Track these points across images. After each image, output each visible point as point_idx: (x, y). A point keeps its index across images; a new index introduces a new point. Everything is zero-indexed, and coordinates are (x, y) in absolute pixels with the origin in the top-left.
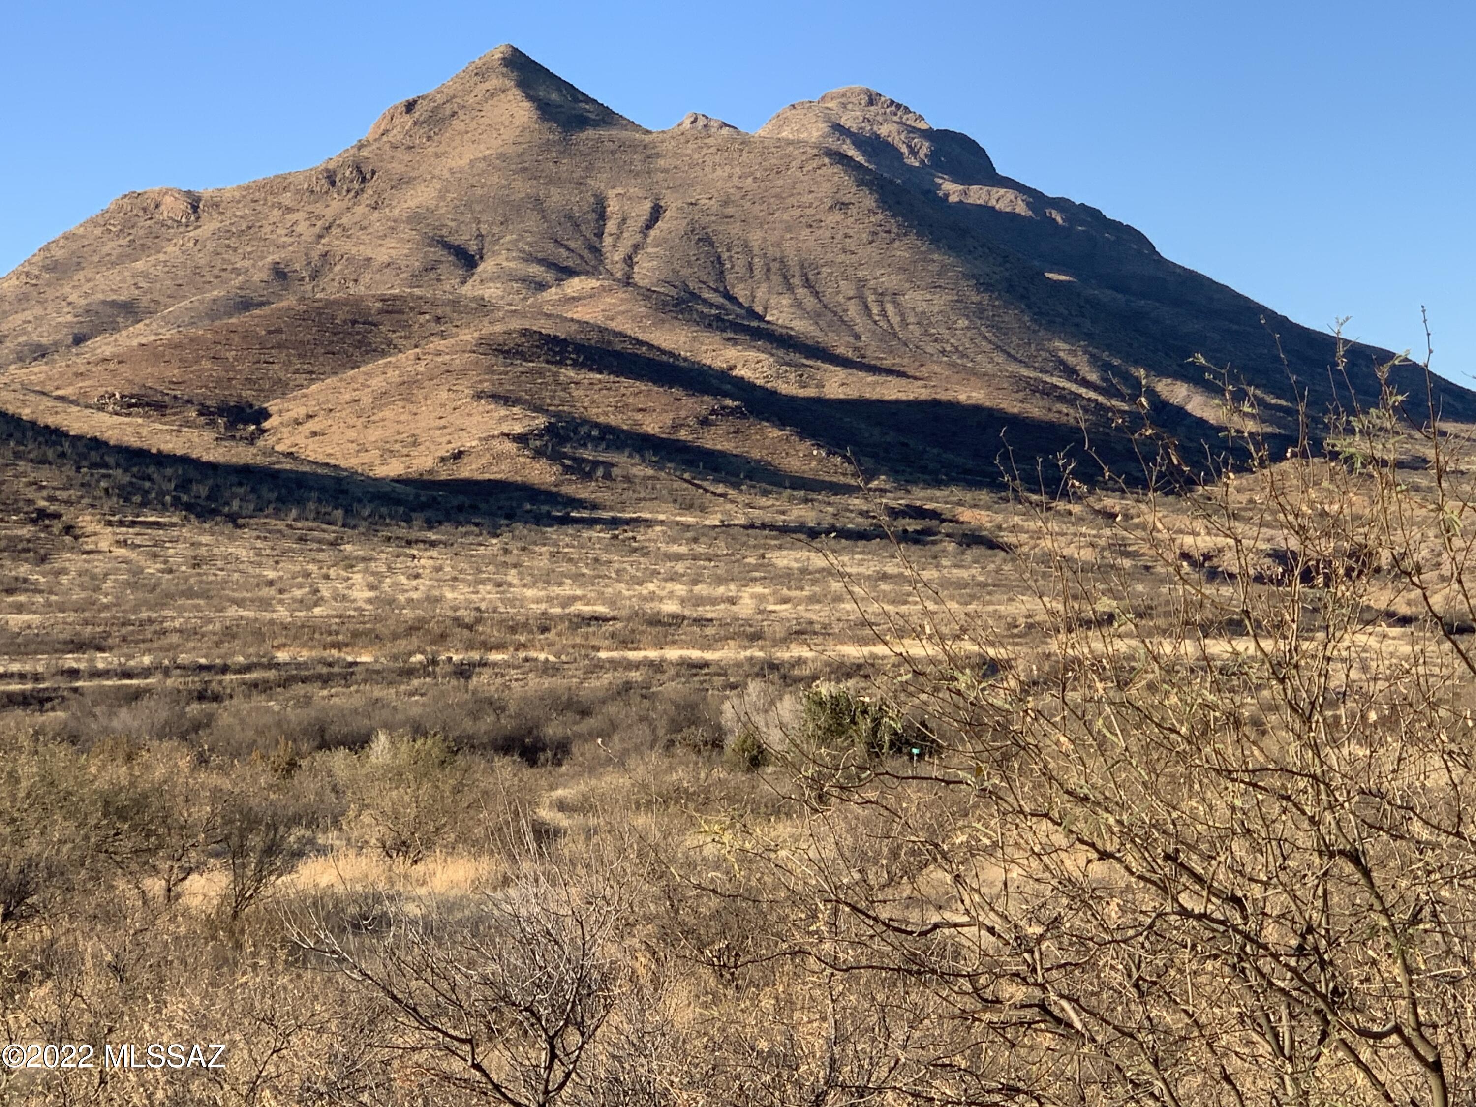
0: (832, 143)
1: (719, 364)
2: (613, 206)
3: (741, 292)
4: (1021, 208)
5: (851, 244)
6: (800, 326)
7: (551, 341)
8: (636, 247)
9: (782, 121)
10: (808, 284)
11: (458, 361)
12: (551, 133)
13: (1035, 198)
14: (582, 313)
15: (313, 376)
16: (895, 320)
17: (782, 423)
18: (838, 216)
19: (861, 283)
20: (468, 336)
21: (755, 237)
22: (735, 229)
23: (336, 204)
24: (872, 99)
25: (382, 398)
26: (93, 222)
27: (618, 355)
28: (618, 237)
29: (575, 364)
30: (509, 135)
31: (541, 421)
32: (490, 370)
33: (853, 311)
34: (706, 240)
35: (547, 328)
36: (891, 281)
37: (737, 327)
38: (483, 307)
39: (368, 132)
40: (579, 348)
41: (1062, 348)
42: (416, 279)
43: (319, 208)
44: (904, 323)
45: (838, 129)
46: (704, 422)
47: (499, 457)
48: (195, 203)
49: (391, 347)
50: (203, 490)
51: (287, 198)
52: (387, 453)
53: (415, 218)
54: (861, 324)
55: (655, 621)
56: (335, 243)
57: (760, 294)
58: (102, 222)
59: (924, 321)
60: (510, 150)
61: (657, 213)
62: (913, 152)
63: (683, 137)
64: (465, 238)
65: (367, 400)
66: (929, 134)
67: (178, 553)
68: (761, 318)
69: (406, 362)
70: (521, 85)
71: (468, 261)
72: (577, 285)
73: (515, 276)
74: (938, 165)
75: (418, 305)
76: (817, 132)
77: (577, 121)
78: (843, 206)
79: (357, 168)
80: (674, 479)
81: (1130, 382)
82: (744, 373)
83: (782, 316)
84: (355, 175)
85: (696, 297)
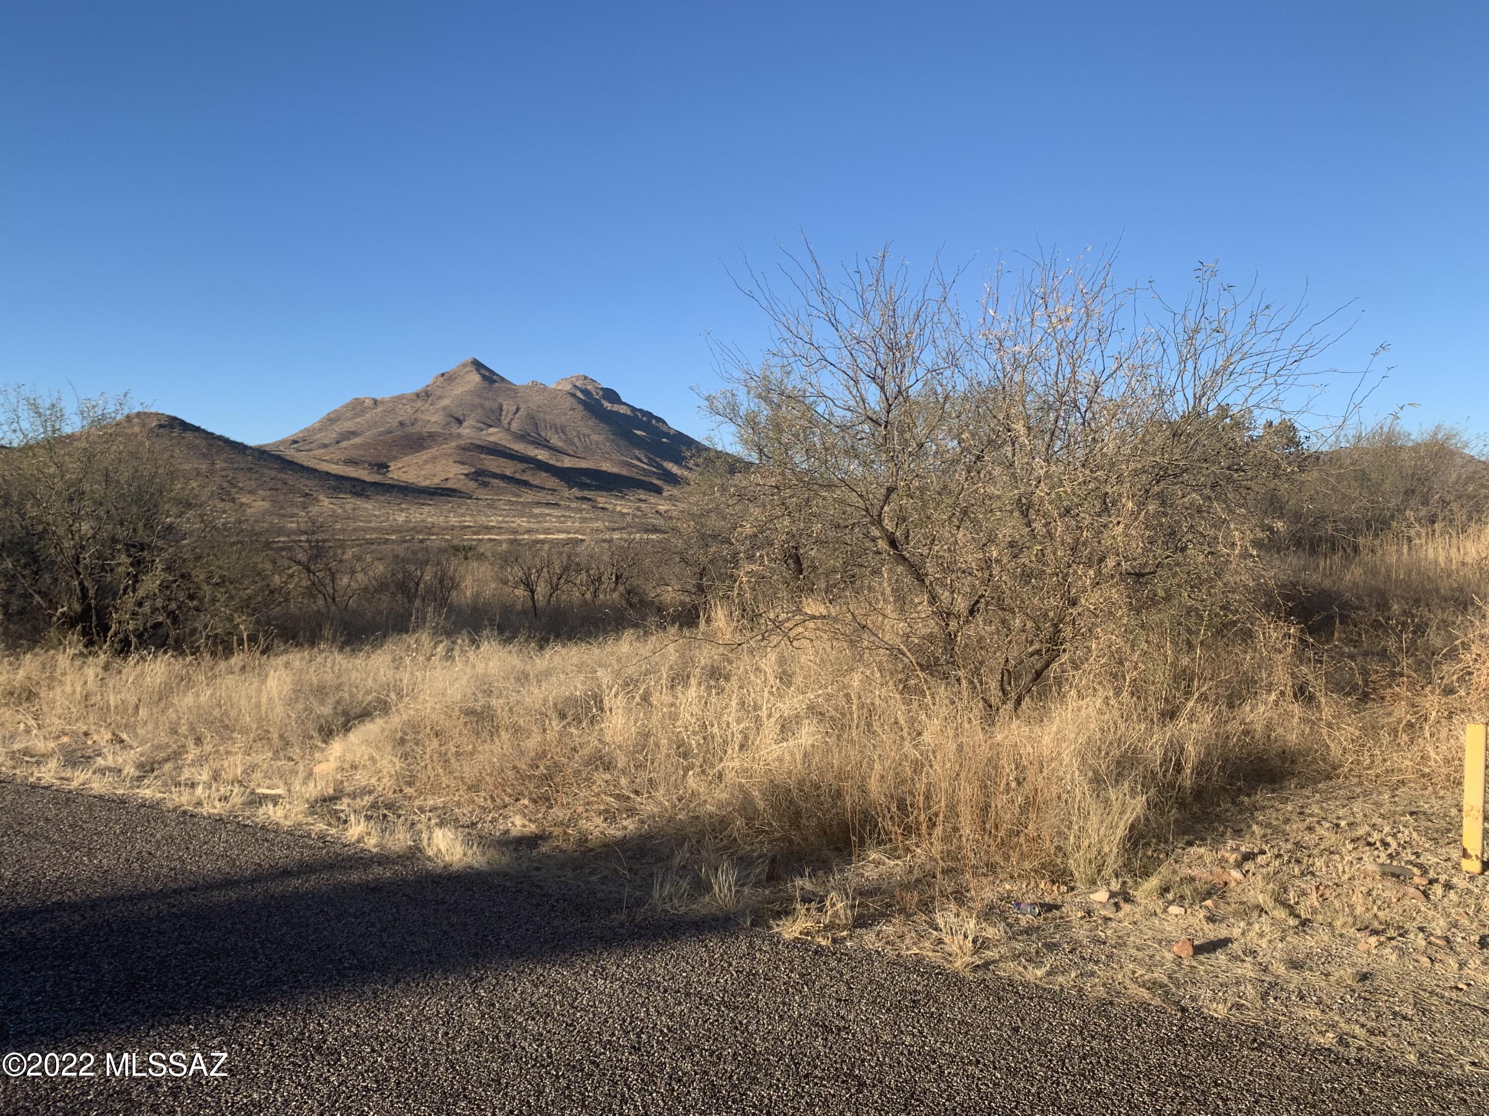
0: (573, 391)
1: (532, 454)
2: (505, 407)
3: (543, 434)
4: (629, 412)
5: (576, 420)
6: (560, 444)
7: (480, 447)
8: (512, 419)
9: (559, 384)
10: (563, 432)
11: (449, 451)
12: (486, 385)
13: (633, 409)
14: (491, 439)
15: (405, 455)
16: (588, 443)
17: (547, 471)
18: (572, 412)
19: (579, 432)
20: (454, 444)
21: (548, 417)
22: (542, 415)
23: (419, 404)
24: (586, 378)
25: (426, 462)
26: (343, 407)
27: (500, 451)
28: (506, 416)
29: (486, 453)
30: (473, 385)
31: (473, 470)
32: (459, 454)
33: (576, 440)
34: (532, 418)
35: (478, 442)
36: (587, 432)
37: (538, 444)
38: (459, 436)
39: (430, 382)
40: (488, 449)
41: (637, 452)
42: (444, 428)
43: (414, 405)
44: (592, 445)
45: (575, 386)
46: (524, 471)
47: (459, 480)
48: (375, 402)
49: (431, 447)
50: (359, 488)
51: (404, 401)
52: (426, 478)
53: (444, 409)
54: (578, 444)
55: (486, 528)
56: (419, 415)
57: (549, 434)
58: (346, 406)
59: (597, 443)
60: (474, 389)
61: (518, 409)
62: (598, 394)
63: (526, 387)
64: (459, 415)
65: (421, 462)
66: (602, 389)
67: (348, 507)
68: (548, 441)
69: (434, 451)
70: (477, 370)
71: (460, 422)
72: (492, 430)
73: (474, 427)
74: (604, 398)
75: (439, 435)
76: (568, 387)
77: (496, 381)
78: (573, 409)
79: (426, 393)
80: (513, 488)
81: (656, 462)
82: (540, 457)
83: (555, 441)
84: (425, 395)
85: (529, 435)
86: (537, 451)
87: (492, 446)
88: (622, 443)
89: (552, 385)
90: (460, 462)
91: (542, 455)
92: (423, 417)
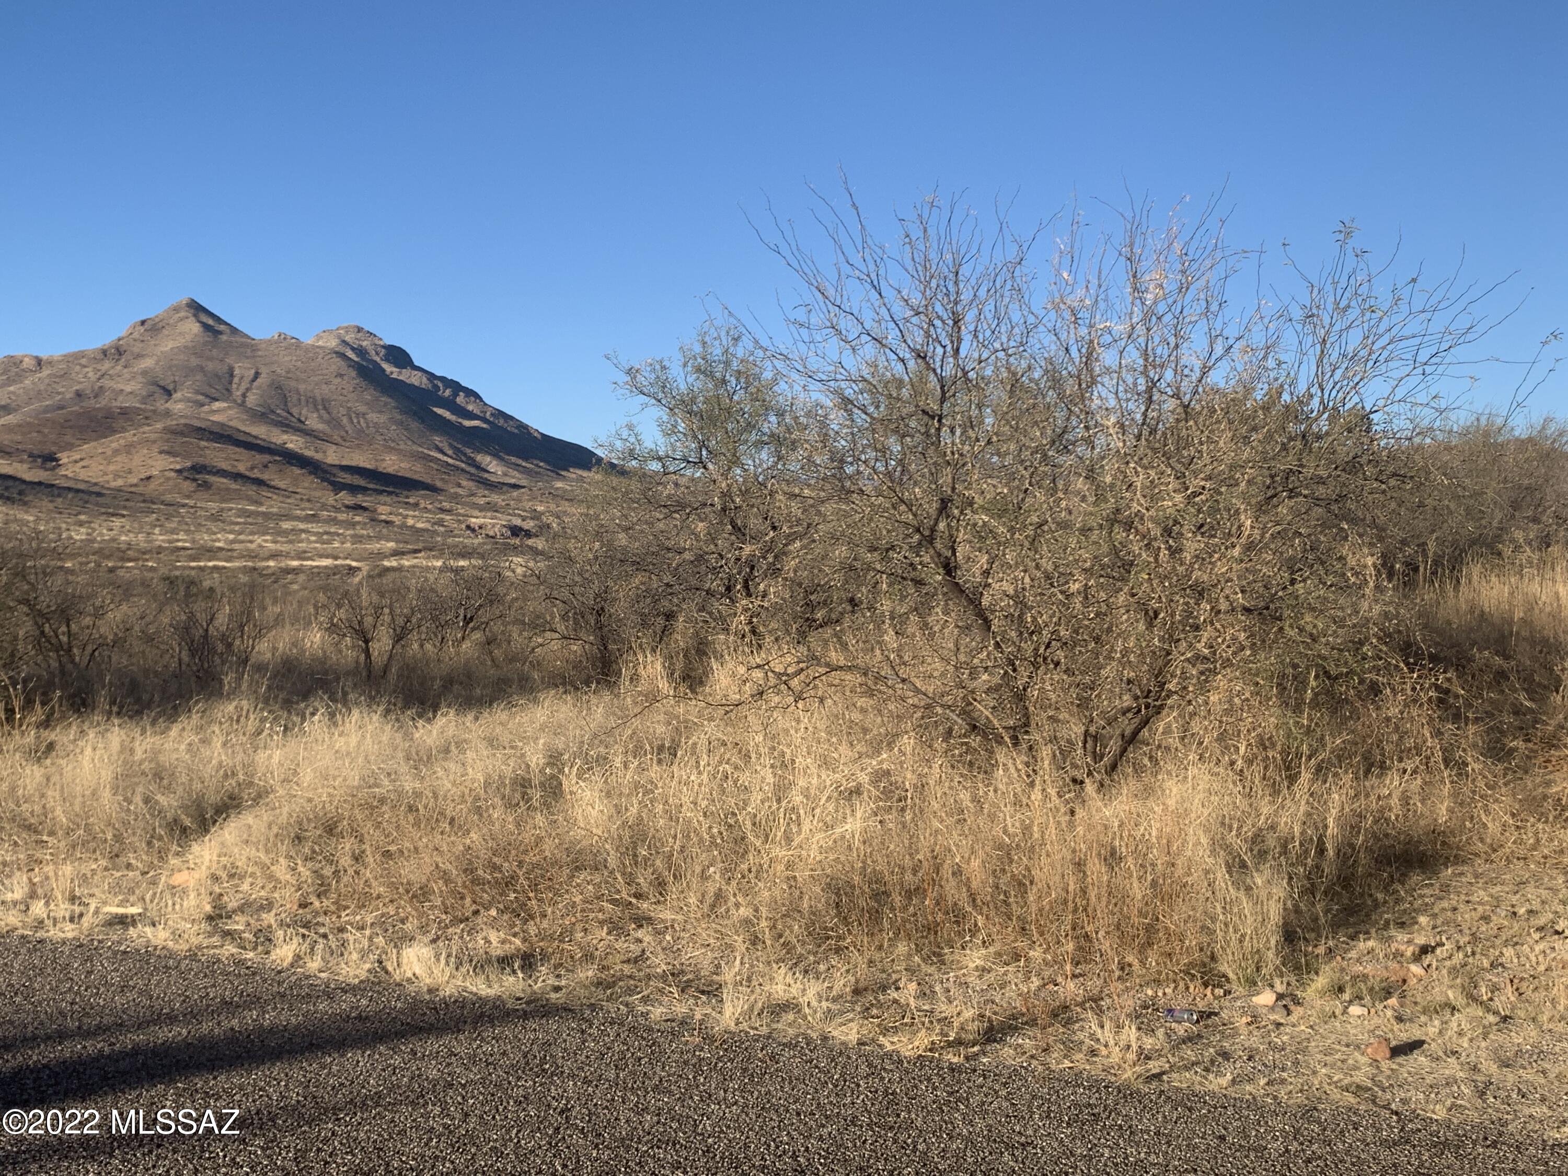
0: (342, 349)
1: (279, 442)
2: (237, 372)
3: (295, 411)
4: (425, 382)
5: (345, 392)
6: (321, 426)
7: (199, 429)
8: (248, 389)
9: (319, 338)
10: (325, 408)
11: (153, 436)
12: (208, 337)
13: (431, 376)
14: (216, 418)
15: (85, 441)
16: (364, 425)
17: (301, 467)
18: (339, 380)
19: (349, 408)
20: (159, 426)
21: (302, 387)
22: (293, 384)
23: (107, 365)
24: (360, 330)
25: (116, 452)
27: (229, 437)
28: (239, 385)
29: (208, 440)
30: (188, 338)
31: (189, 464)
32: (168, 441)
33: (345, 420)
34: (279, 387)
35: (197, 423)
36: (362, 409)
37: (287, 426)
38: (168, 413)
39: (123, 333)
40: (211, 433)
41: (437, 439)
42: (144, 400)
43: (99, 366)
44: (368, 427)
45: (344, 342)
46: (266, 466)
47: (168, 479)
48: (39, 362)
49: (124, 430)
50: (15, 491)
51: (83, 361)
52: (117, 476)
53: (145, 373)
54: (348, 427)
55: (210, 550)
56: (106, 382)
57: (304, 412)
59: (376, 426)
60: (190, 344)
61: (257, 375)
62: (377, 354)
63: (270, 342)
64: (168, 383)
65: (109, 453)
66: (384, 347)
68: (303, 423)
69: (129, 436)
70: (195, 315)
71: (168, 393)
72: (217, 405)
73: (189, 400)
74: (387, 360)
75: (137, 411)
76: (333, 343)
77: (220, 333)
78: (341, 376)
79: (117, 349)
80: (251, 490)
81: (465, 455)
82: (290, 446)
83: (313, 422)
84: (117, 352)
85: (273, 412)
86: (285, 437)
87: (216, 429)
88: (415, 425)
89: (308, 339)
90: (168, 453)
91: (294, 442)
92: (111, 384)
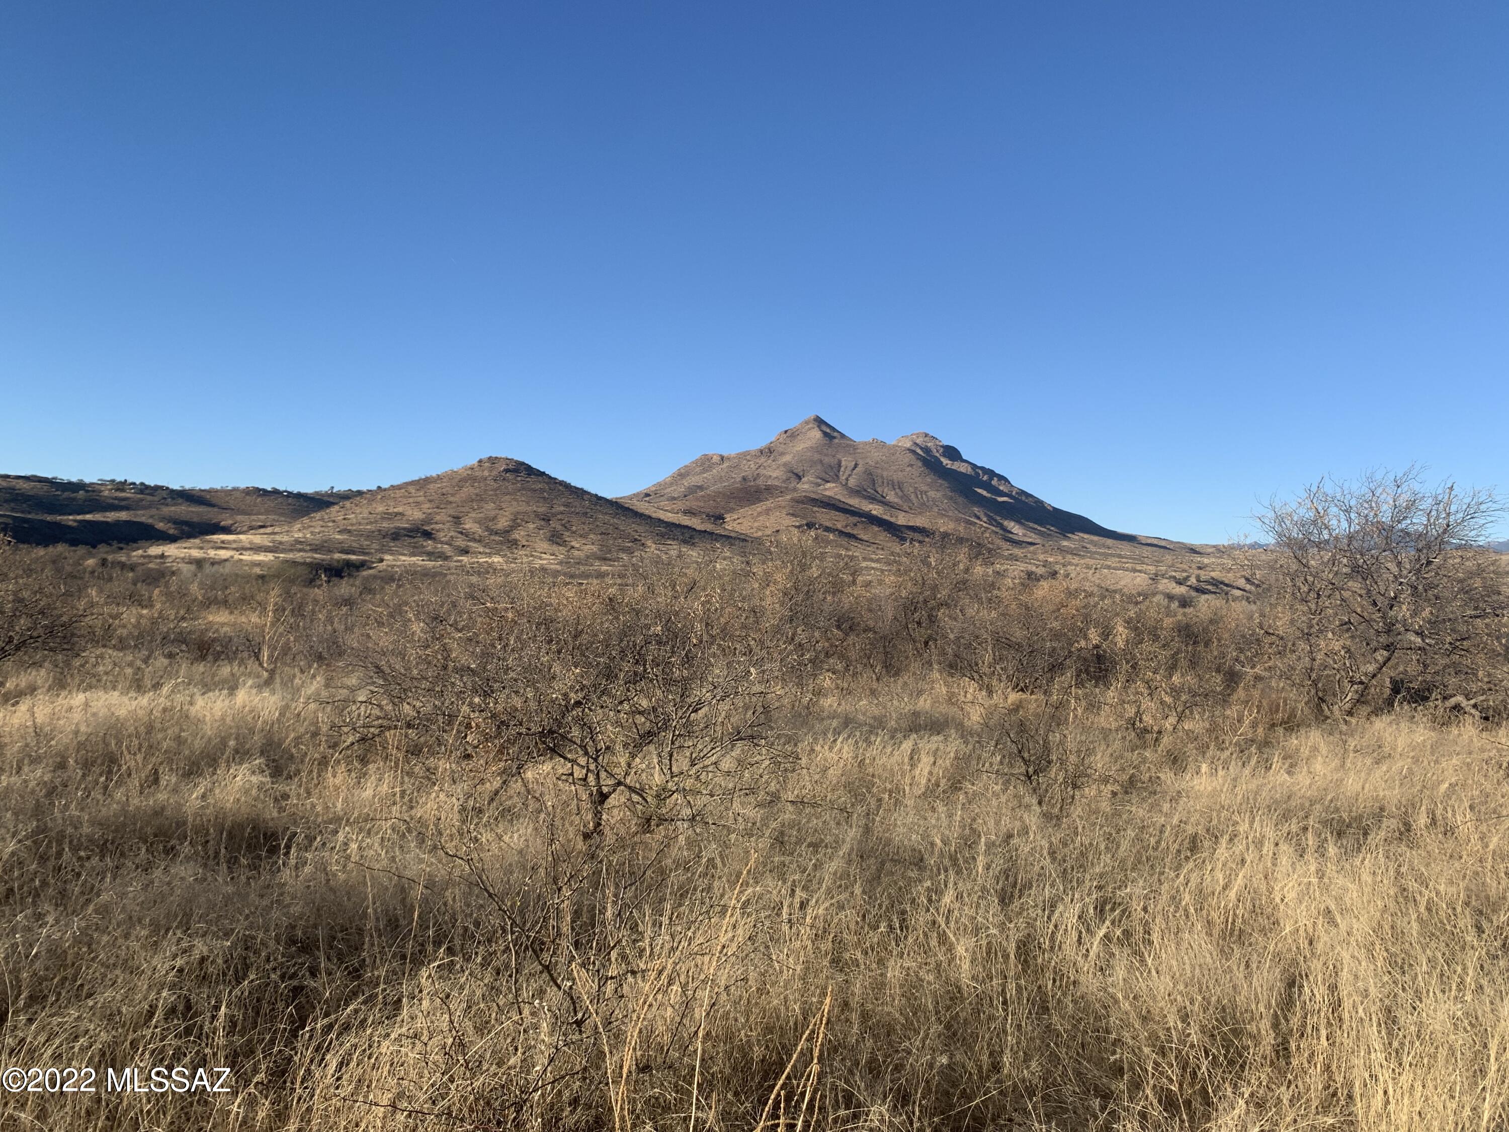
0: (913, 448)
1: (867, 509)
2: (843, 463)
3: (879, 490)
4: (970, 470)
5: (913, 477)
6: (896, 500)
7: (813, 500)
8: (850, 475)
9: (899, 441)
10: (899, 488)
11: (783, 504)
12: (826, 441)
13: (974, 466)
14: (827, 493)
15: (742, 507)
16: (925, 499)
17: (880, 526)
18: (910, 468)
19: (916, 488)
20: (788, 497)
21: (885, 474)
22: (879, 471)
23: (762, 460)
24: (926, 435)
25: (760, 514)
26: (693, 462)
27: (833, 505)
28: (844, 472)
29: (819, 507)
30: (814, 441)
31: (805, 522)
32: (792, 507)
33: (913, 496)
34: (871, 474)
35: (813, 496)
36: (924, 488)
37: (874, 499)
38: (796, 490)
39: (773, 439)
40: (822, 502)
41: (976, 510)
42: (784, 482)
43: (757, 461)
44: (928, 501)
45: (916, 444)
46: (855, 525)
48: (722, 458)
49: (767, 499)
51: (748, 457)
52: (758, 529)
53: (785, 465)
54: (915, 500)
56: (762, 471)
57: (886, 490)
58: (696, 462)
59: (934, 500)
60: (814, 446)
61: (856, 465)
62: (938, 451)
63: (866, 443)
64: (799, 470)
65: (755, 514)
66: (942, 446)
68: (885, 498)
69: (768, 504)
70: (819, 427)
71: (799, 478)
72: (828, 485)
73: (812, 483)
74: (944, 455)
75: (776, 488)
76: (908, 445)
77: (834, 438)
78: (911, 465)
79: (769, 449)
80: (844, 541)
81: (996, 521)
82: (874, 512)
83: (891, 497)
84: (769, 451)
85: (865, 490)
86: (871, 506)
87: (825, 500)
88: (961, 500)
89: (891, 441)
90: (793, 515)
91: (876, 510)
92: (764, 472)
